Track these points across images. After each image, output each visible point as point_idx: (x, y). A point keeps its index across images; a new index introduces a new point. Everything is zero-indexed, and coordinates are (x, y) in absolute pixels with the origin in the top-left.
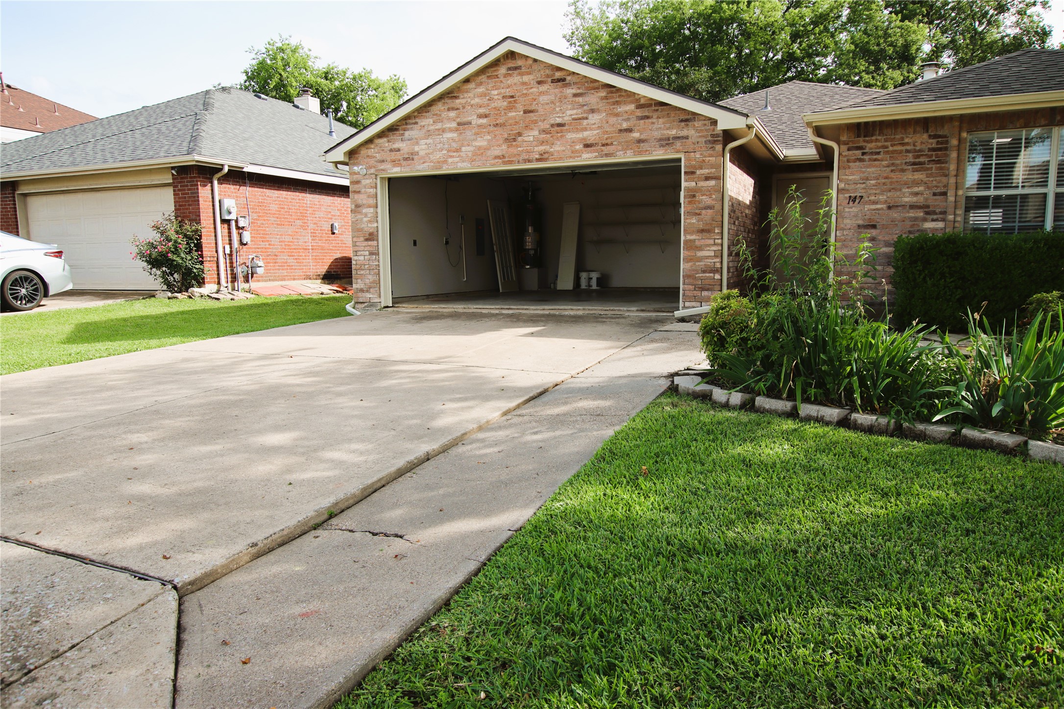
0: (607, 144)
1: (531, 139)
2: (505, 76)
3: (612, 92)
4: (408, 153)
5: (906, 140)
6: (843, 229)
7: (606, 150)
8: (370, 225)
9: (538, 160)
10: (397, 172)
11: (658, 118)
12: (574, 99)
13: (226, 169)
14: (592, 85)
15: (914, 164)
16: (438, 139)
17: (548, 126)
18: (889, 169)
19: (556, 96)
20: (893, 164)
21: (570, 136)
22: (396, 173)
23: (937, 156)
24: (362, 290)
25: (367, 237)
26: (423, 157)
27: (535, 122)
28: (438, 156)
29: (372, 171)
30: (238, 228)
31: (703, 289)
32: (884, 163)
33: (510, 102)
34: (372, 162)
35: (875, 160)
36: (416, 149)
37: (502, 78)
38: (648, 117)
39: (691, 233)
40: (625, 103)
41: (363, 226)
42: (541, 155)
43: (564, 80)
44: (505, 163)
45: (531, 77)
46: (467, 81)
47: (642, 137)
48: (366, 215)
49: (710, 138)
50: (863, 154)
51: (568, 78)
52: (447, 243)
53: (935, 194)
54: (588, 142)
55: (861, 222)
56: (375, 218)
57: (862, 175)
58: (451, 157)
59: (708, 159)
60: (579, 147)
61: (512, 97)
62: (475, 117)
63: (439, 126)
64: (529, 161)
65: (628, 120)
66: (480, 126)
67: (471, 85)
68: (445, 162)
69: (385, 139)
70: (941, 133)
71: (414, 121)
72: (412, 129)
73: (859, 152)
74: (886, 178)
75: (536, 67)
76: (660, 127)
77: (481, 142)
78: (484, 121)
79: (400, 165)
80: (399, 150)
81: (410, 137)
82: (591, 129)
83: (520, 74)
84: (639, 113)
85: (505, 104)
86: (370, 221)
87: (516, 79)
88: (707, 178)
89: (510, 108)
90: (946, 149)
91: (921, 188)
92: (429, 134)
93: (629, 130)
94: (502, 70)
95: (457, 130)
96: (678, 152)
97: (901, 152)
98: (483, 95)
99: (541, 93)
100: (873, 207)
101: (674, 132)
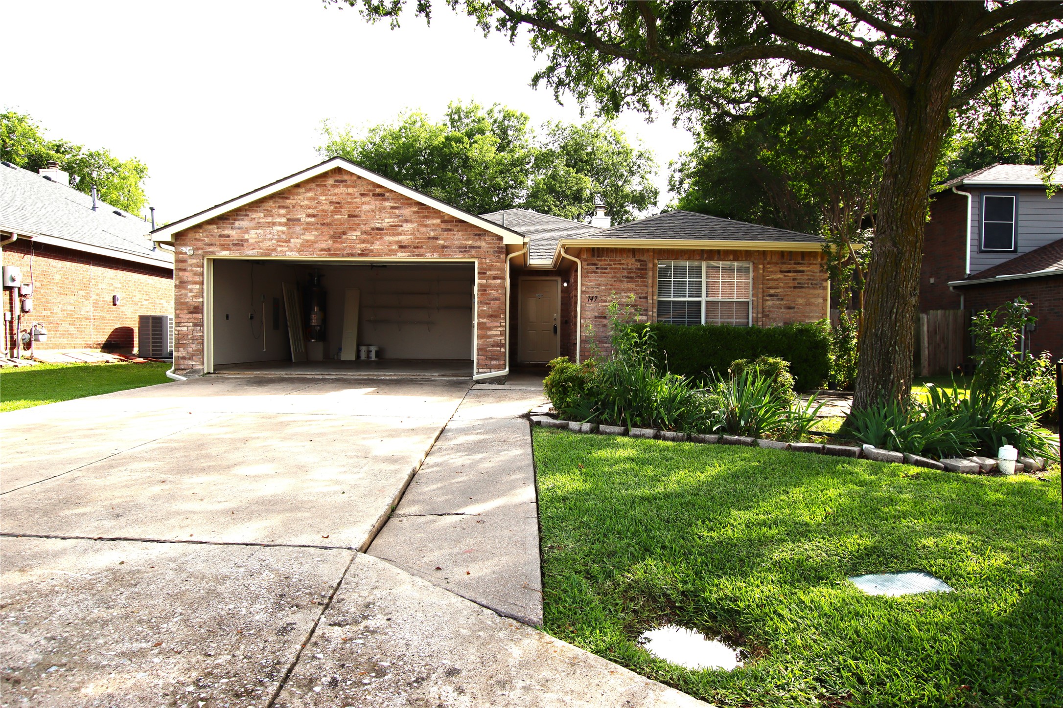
0: (418, 247)
1: (354, 238)
2: (333, 186)
3: (422, 209)
4: (238, 240)
5: (622, 262)
6: (585, 318)
7: (417, 251)
8: (194, 300)
9: (359, 255)
10: (225, 254)
11: (458, 231)
12: (391, 210)
13: (15, 238)
14: (406, 201)
15: (628, 277)
16: (268, 230)
17: (369, 229)
18: (613, 280)
19: (376, 206)
20: (615, 277)
21: (387, 238)
22: (225, 256)
23: (641, 273)
24: (184, 358)
25: (192, 310)
26: (252, 244)
27: (359, 225)
28: (268, 244)
29: (200, 252)
30: (20, 295)
31: (492, 359)
32: (610, 275)
33: (336, 207)
34: (200, 244)
35: (604, 273)
36: (246, 236)
37: (329, 188)
38: (450, 230)
39: (483, 317)
40: (433, 218)
41: (188, 300)
42: (363, 251)
43: (384, 195)
44: (330, 255)
45: (355, 190)
46: (298, 186)
47: (446, 244)
48: (191, 291)
49: (496, 249)
50: (597, 268)
51: (387, 194)
52: (252, 318)
53: (640, 298)
54: (402, 244)
55: (596, 314)
56: (201, 294)
57: (596, 283)
58: (280, 246)
59: (495, 264)
60: (395, 247)
61: (338, 203)
62: (304, 216)
63: (270, 219)
64: (352, 255)
65: (434, 230)
66: (308, 223)
67: (302, 190)
68: (275, 250)
69: (215, 226)
70: (642, 259)
71: (245, 213)
72: (242, 220)
73: (594, 267)
74: (611, 285)
75: (359, 182)
76: (458, 238)
77: (309, 236)
78: (312, 220)
79: (230, 250)
80: (229, 236)
81: (240, 226)
82: (405, 235)
83: (345, 186)
84: (443, 226)
85: (332, 208)
86: (195, 296)
87: (341, 190)
88: (495, 278)
89: (336, 211)
90: (646, 269)
91: (632, 294)
92: (259, 226)
93: (436, 238)
94: (330, 181)
95: (286, 224)
96: (473, 257)
97: (619, 269)
98: (311, 199)
99: (363, 203)
100: (604, 304)
101: (470, 242)
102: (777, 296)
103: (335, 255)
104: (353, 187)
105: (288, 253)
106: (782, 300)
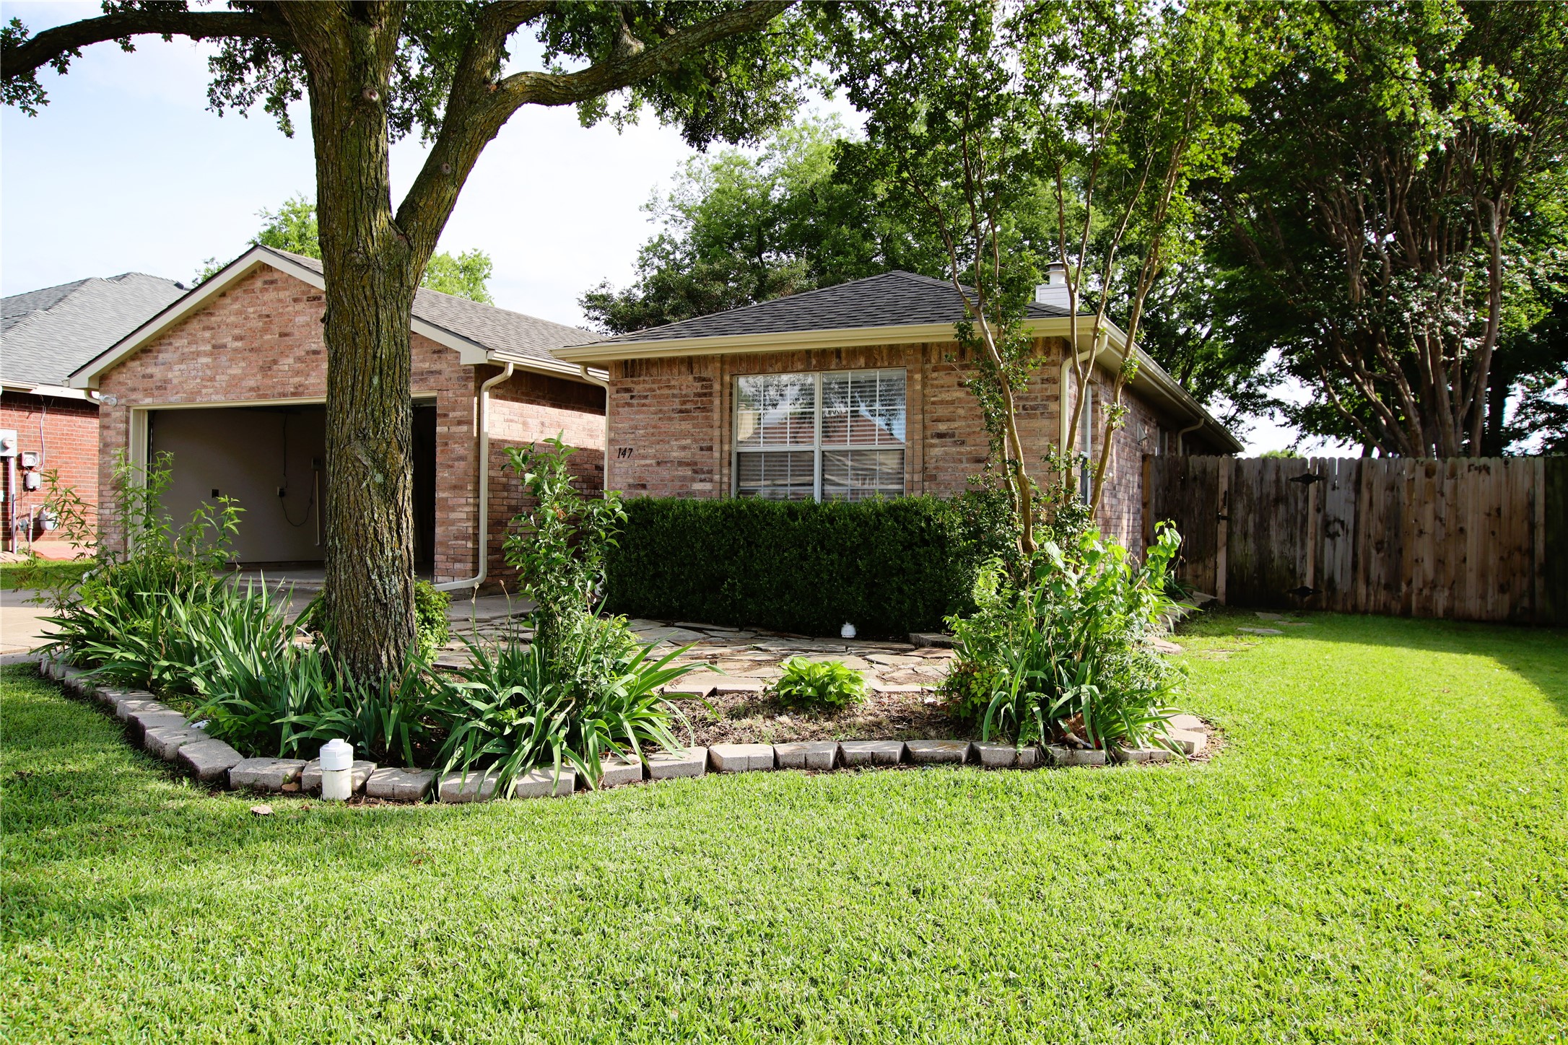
1: (286, 368)
2: (263, 290)
4: (161, 381)
5: (673, 383)
9: (294, 394)
10: (149, 403)
15: (681, 411)
16: (192, 364)
17: (303, 354)
18: (656, 417)
19: (311, 317)
20: (660, 411)
23: (702, 403)
25: (115, 484)
26: (175, 386)
27: (291, 348)
28: (192, 385)
29: (123, 401)
30: (20, 466)
32: (653, 409)
33: (266, 322)
34: (123, 389)
35: (644, 405)
36: (170, 375)
37: (258, 293)
39: (446, 490)
41: (110, 470)
42: (297, 388)
43: (319, 298)
44: (260, 397)
45: (287, 293)
46: (222, 294)
48: (114, 457)
49: (460, 374)
50: (632, 397)
52: (282, 494)
53: (702, 449)
55: (631, 481)
57: (632, 423)
58: (205, 387)
59: (460, 399)
61: (268, 316)
62: (231, 339)
63: (193, 348)
64: (284, 395)
66: (235, 350)
67: (228, 301)
68: (199, 393)
69: (136, 363)
70: (704, 375)
71: (165, 341)
72: (166, 351)
73: (627, 395)
74: (655, 427)
75: (292, 281)
77: (236, 370)
78: (239, 344)
79: (152, 395)
80: (151, 376)
81: (164, 361)
83: (275, 289)
85: (261, 324)
87: (271, 295)
88: (460, 423)
89: (265, 330)
90: (710, 395)
91: (689, 441)
92: (182, 360)
94: (258, 284)
95: (211, 354)
96: (433, 389)
97: (668, 396)
98: (239, 313)
99: (297, 313)
100: (643, 462)
101: (427, 365)
102: (953, 435)
103: (265, 396)
104: (285, 289)
105: (214, 397)
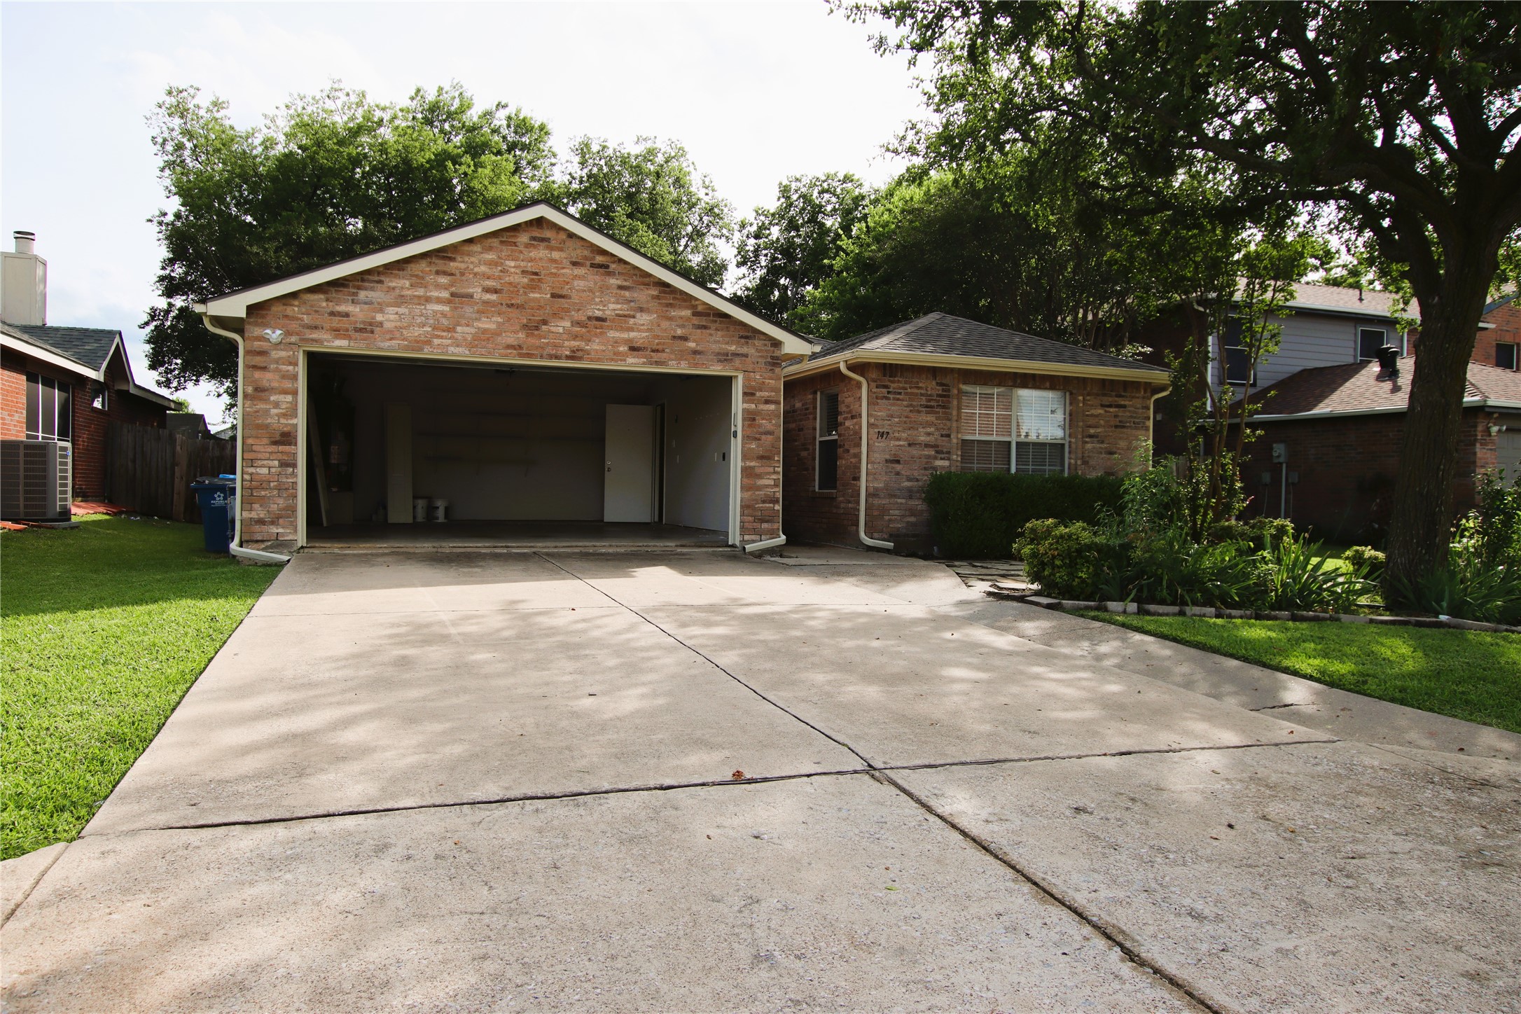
0: (658, 351)
1: (561, 330)
2: (527, 246)
3: (665, 292)
4: (364, 322)
5: (920, 385)
6: (873, 463)
7: (656, 357)
8: (283, 421)
9: (568, 358)
10: (339, 345)
11: (717, 329)
12: (619, 291)
14: (641, 280)
15: (927, 407)
16: (417, 309)
17: (584, 318)
18: (908, 409)
19: (596, 284)
20: (911, 405)
21: (612, 334)
22: (340, 347)
23: (943, 402)
24: (261, 522)
25: (278, 438)
26: (390, 332)
27: (568, 311)
28: (417, 332)
29: (293, 339)
31: (762, 521)
32: (905, 403)
33: (532, 280)
34: (294, 325)
35: (898, 399)
36: (379, 317)
37: (521, 248)
38: (705, 327)
39: (751, 459)
40: (680, 307)
41: (269, 421)
42: (573, 351)
43: (607, 267)
44: (521, 356)
45: (563, 255)
46: (470, 241)
47: (699, 348)
48: (277, 405)
49: (769, 360)
50: (889, 392)
51: (613, 266)
53: (942, 436)
54: (637, 345)
55: (888, 457)
56: (293, 413)
57: (889, 412)
58: (438, 337)
59: (767, 381)
60: (623, 349)
61: (536, 274)
62: (480, 290)
63: (420, 292)
64: (557, 357)
65: (682, 326)
66: (486, 303)
67: (477, 248)
68: (429, 342)
69: (322, 296)
70: (944, 382)
71: (376, 278)
72: (372, 289)
73: (885, 390)
74: (907, 417)
75: (570, 243)
76: (717, 341)
77: (488, 324)
78: (494, 297)
79: (349, 338)
80: (347, 315)
81: (367, 300)
82: (639, 331)
83: (548, 248)
84: (696, 321)
85: (525, 280)
86: (284, 415)
87: (541, 253)
88: (767, 402)
89: (532, 287)
90: (948, 396)
91: (932, 429)
92: (401, 300)
93: (684, 338)
94: (523, 238)
95: (448, 302)
96: (737, 370)
97: (917, 394)
98: (490, 263)
99: (576, 277)
100: (897, 443)
101: (733, 348)
102: (1097, 437)
103: (529, 356)
104: (561, 250)
105: (451, 349)
106: (1102, 442)
